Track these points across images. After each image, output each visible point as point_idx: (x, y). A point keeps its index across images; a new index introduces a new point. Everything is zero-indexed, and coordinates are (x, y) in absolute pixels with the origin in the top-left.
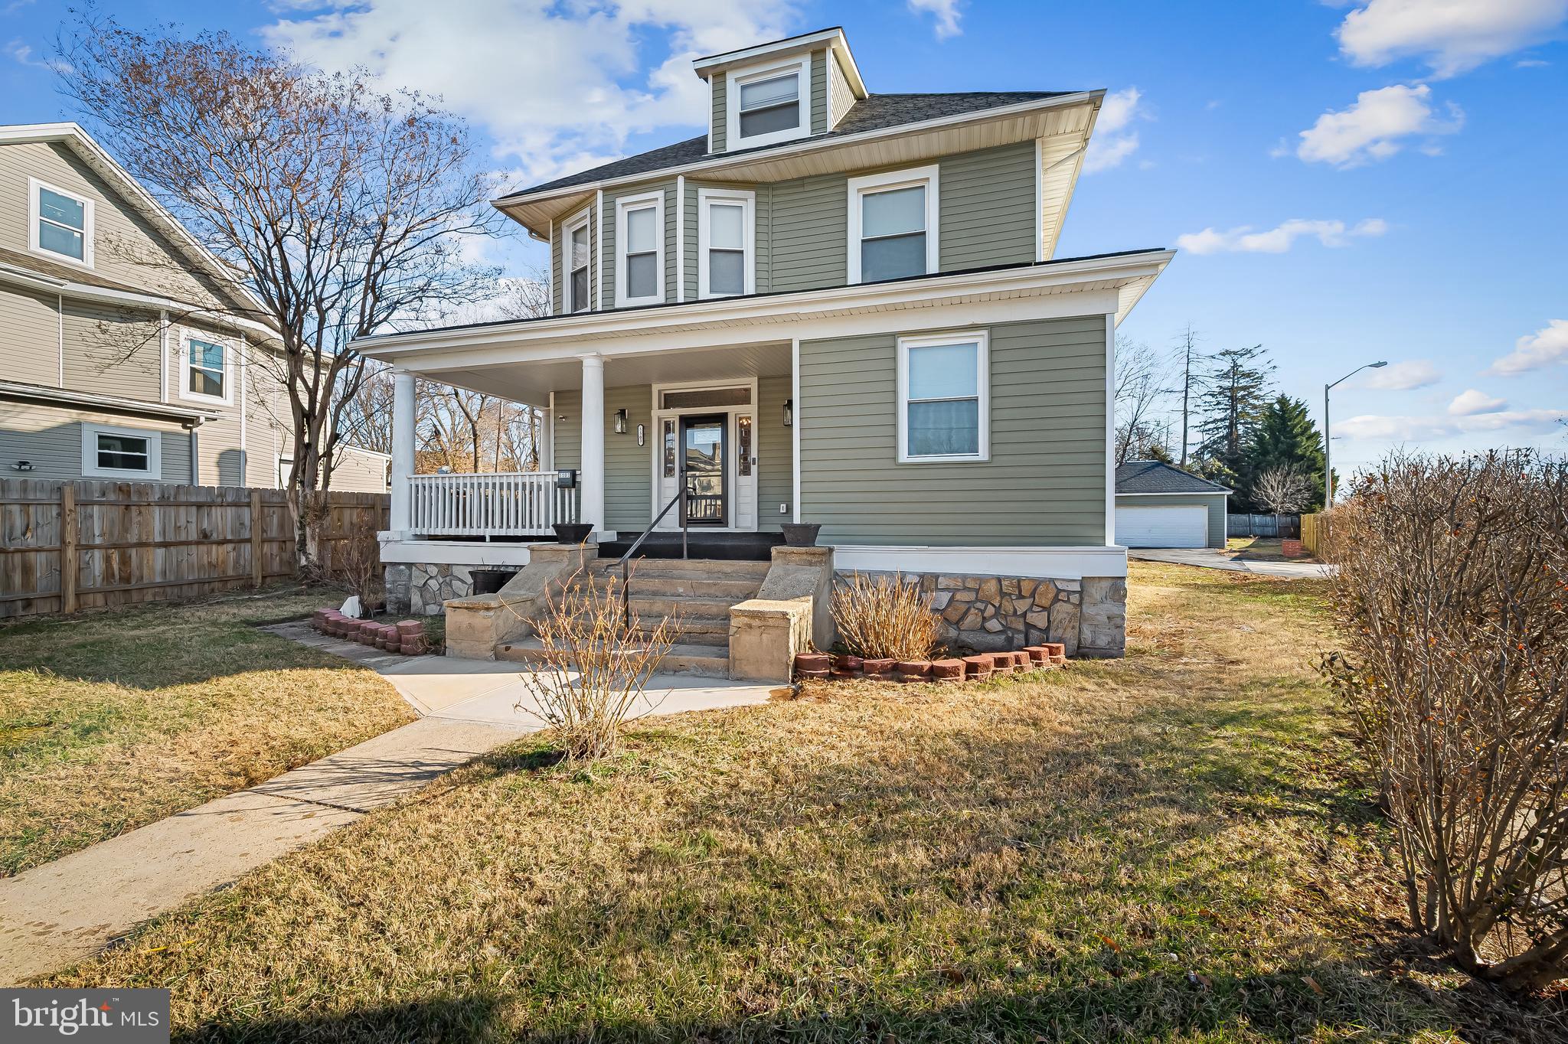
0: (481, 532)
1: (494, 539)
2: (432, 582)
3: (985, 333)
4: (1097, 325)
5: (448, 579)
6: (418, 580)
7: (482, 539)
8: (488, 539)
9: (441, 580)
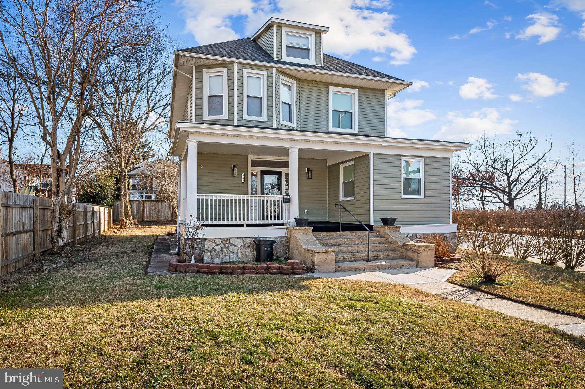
0: (242, 222)
1: (248, 225)
2: (217, 247)
3: (423, 159)
4: (448, 161)
5: (227, 245)
6: (208, 246)
7: (242, 225)
8: (245, 225)
9: (222, 246)
